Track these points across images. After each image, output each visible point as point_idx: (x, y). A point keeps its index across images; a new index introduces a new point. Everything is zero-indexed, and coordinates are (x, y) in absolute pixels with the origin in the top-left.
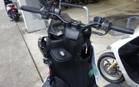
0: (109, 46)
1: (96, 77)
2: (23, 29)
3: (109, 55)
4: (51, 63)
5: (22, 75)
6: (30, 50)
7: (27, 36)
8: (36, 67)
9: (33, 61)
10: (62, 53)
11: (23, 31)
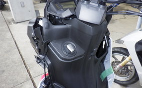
0: (119, 39)
1: (109, 81)
2: (9, 18)
3: (119, 50)
4: (49, 62)
5: (5, 74)
6: (17, 43)
7: (13, 26)
8: (24, 64)
9: (21, 56)
10: (70, 48)
11: (8, 21)
